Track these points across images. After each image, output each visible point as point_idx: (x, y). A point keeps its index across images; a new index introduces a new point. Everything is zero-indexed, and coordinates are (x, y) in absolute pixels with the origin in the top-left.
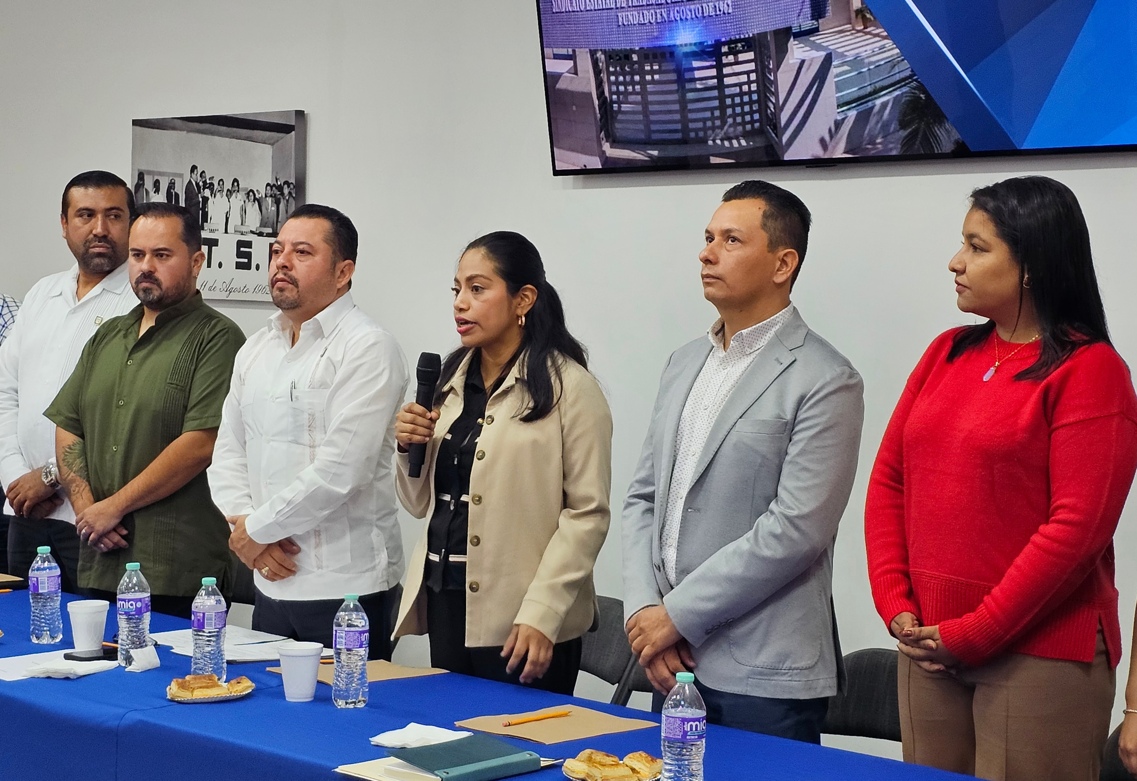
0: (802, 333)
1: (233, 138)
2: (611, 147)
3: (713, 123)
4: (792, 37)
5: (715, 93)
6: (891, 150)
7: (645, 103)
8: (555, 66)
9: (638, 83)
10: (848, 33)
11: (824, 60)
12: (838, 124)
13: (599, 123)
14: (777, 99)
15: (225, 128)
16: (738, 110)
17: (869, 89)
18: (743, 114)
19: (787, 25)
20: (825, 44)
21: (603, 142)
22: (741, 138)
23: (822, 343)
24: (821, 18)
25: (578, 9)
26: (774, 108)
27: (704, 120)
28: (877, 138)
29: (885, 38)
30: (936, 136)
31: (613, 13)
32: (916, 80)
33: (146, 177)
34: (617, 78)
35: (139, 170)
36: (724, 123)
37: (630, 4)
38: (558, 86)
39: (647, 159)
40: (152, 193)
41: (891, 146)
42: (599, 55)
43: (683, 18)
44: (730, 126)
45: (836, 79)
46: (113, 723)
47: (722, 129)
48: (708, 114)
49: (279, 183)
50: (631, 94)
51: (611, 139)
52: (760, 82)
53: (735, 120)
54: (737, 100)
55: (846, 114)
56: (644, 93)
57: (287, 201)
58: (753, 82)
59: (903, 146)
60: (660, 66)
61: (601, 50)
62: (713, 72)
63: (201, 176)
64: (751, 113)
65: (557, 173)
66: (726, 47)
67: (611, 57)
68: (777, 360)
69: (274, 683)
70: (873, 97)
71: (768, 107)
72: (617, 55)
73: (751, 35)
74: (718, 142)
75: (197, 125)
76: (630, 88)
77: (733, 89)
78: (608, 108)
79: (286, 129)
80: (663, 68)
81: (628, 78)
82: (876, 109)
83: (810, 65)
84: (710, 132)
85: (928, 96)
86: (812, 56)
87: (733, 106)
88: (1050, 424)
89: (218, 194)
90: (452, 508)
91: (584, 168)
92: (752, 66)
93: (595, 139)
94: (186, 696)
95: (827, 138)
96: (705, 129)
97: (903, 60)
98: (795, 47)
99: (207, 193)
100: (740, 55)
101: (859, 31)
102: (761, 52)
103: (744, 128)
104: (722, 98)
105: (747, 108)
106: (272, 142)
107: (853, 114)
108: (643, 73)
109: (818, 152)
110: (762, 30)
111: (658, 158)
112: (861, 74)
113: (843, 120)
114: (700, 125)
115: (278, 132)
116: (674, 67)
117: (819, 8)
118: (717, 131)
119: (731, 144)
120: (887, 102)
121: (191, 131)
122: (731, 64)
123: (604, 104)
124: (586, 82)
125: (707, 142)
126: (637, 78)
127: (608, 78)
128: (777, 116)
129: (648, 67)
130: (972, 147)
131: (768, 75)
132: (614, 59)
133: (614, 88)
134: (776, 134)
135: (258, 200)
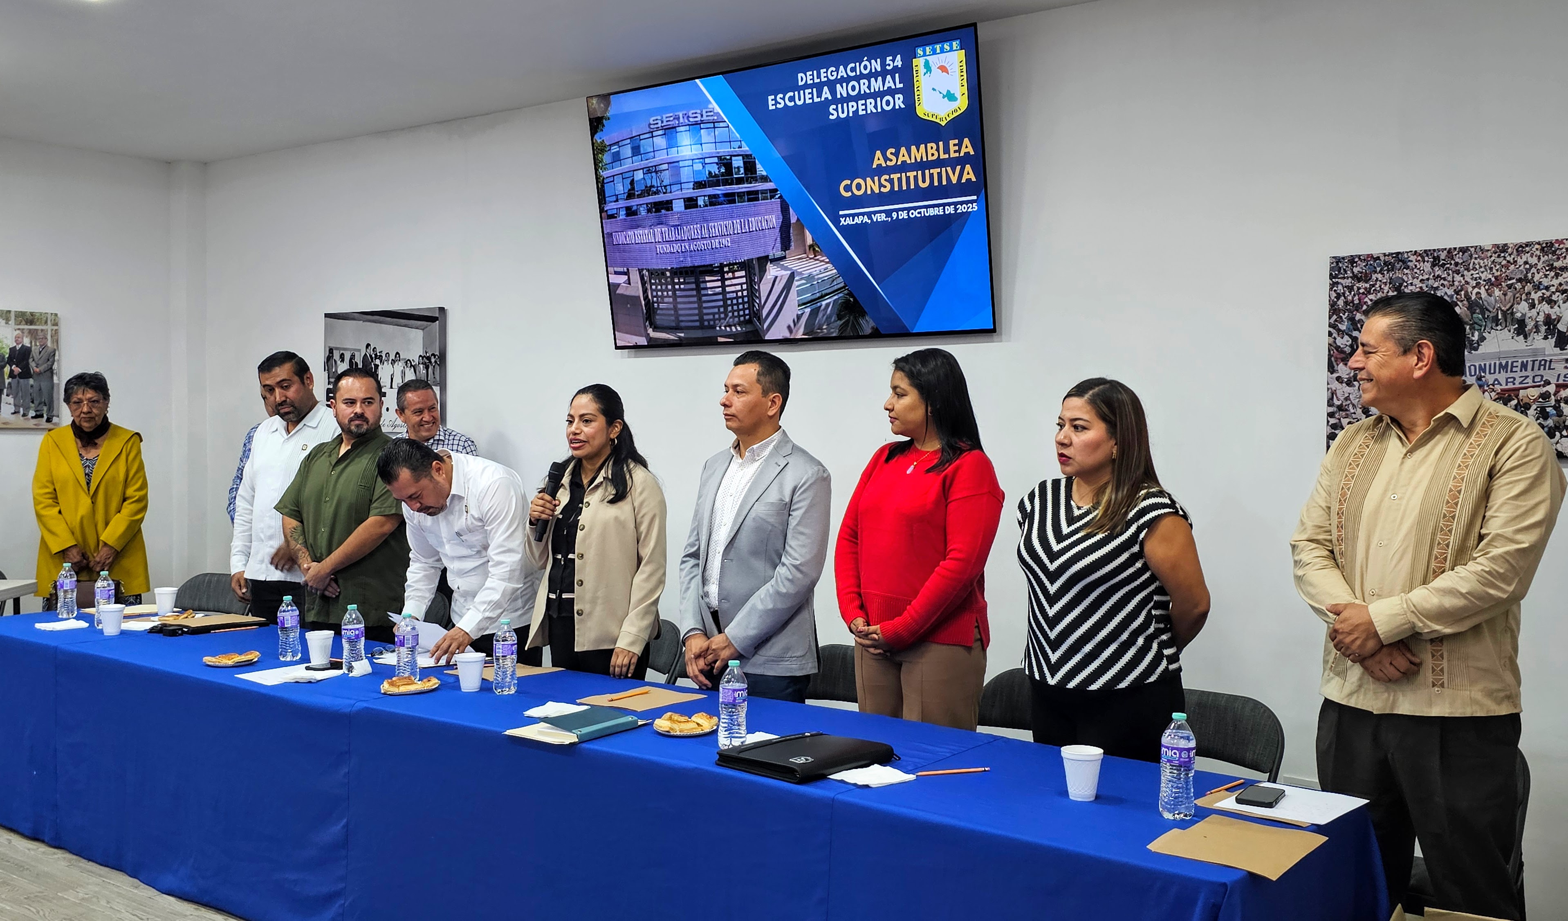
0: (790, 446)
1: (394, 325)
2: (653, 331)
3: (720, 316)
4: (769, 261)
5: (720, 297)
6: (833, 333)
7: (675, 302)
8: (614, 279)
10: (805, 259)
11: (790, 276)
12: (799, 317)
13: (645, 316)
14: (760, 301)
15: (389, 319)
16: (735, 308)
17: (818, 295)
18: (739, 310)
19: (766, 254)
20: (790, 266)
21: (648, 328)
22: (737, 325)
23: (804, 452)
24: (787, 250)
25: (630, 242)
26: (759, 306)
27: (714, 314)
28: (823, 325)
29: (827, 263)
30: (859, 325)
31: (656, 245)
32: (847, 290)
33: (334, 350)
34: (656, 287)
35: (329, 348)
36: (726, 316)
37: (664, 240)
38: (617, 292)
39: (677, 339)
40: (339, 362)
41: (832, 330)
42: (644, 272)
43: (699, 249)
44: (730, 318)
45: (798, 288)
46: (348, 710)
47: (725, 320)
48: (716, 310)
49: (428, 355)
50: (666, 297)
51: (653, 326)
52: (749, 290)
53: (733, 314)
54: (735, 301)
55: (804, 310)
56: (675, 296)
57: (435, 366)
58: (744, 290)
59: (840, 330)
60: (685, 280)
61: (646, 269)
62: (719, 284)
63: (373, 350)
64: (744, 309)
65: (617, 348)
66: (727, 267)
67: (652, 274)
68: (776, 463)
69: (452, 680)
70: (821, 299)
71: (754, 306)
72: (657, 272)
73: (743, 260)
74: (723, 328)
75: (370, 317)
76: (665, 293)
77: (732, 294)
78: (651, 305)
79: (433, 319)
80: (687, 281)
81: (664, 287)
82: (823, 307)
83: (781, 279)
84: (717, 322)
85: (855, 299)
86: (782, 274)
88: (946, 500)
89: (385, 363)
90: (563, 563)
91: (636, 344)
92: (744, 280)
93: (643, 326)
94: (395, 690)
95: (792, 325)
96: (714, 320)
97: (839, 276)
98: (771, 268)
99: (378, 362)
100: (736, 273)
101: (811, 259)
103: (739, 319)
104: (725, 300)
105: (741, 307)
106: (423, 327)
107: (808, 310)
108: (674, 284)
109: (787, 335)
110: (751, 257)
111: (684, 338)
112: (813, 285)
113: (803, 314)
114: (711, 317)
115: (426, 321)
116: (693, 280)
117: (786, 245)
118: (722, 321)
119: (731, 329)
120: (830, 303)
121: (366, 321)
122: (730, 279)
123: (648, 303)
124: (636, 289)
125: (715, 328)
126: (670, 287)
127: (651, 287)
128: (760, 311)
129: (677, 280)
130: (883, 331)
131: (754, 285)
132: (654, 275)
133: (655, 293)
134: (760, 323)
135: (413, 366)
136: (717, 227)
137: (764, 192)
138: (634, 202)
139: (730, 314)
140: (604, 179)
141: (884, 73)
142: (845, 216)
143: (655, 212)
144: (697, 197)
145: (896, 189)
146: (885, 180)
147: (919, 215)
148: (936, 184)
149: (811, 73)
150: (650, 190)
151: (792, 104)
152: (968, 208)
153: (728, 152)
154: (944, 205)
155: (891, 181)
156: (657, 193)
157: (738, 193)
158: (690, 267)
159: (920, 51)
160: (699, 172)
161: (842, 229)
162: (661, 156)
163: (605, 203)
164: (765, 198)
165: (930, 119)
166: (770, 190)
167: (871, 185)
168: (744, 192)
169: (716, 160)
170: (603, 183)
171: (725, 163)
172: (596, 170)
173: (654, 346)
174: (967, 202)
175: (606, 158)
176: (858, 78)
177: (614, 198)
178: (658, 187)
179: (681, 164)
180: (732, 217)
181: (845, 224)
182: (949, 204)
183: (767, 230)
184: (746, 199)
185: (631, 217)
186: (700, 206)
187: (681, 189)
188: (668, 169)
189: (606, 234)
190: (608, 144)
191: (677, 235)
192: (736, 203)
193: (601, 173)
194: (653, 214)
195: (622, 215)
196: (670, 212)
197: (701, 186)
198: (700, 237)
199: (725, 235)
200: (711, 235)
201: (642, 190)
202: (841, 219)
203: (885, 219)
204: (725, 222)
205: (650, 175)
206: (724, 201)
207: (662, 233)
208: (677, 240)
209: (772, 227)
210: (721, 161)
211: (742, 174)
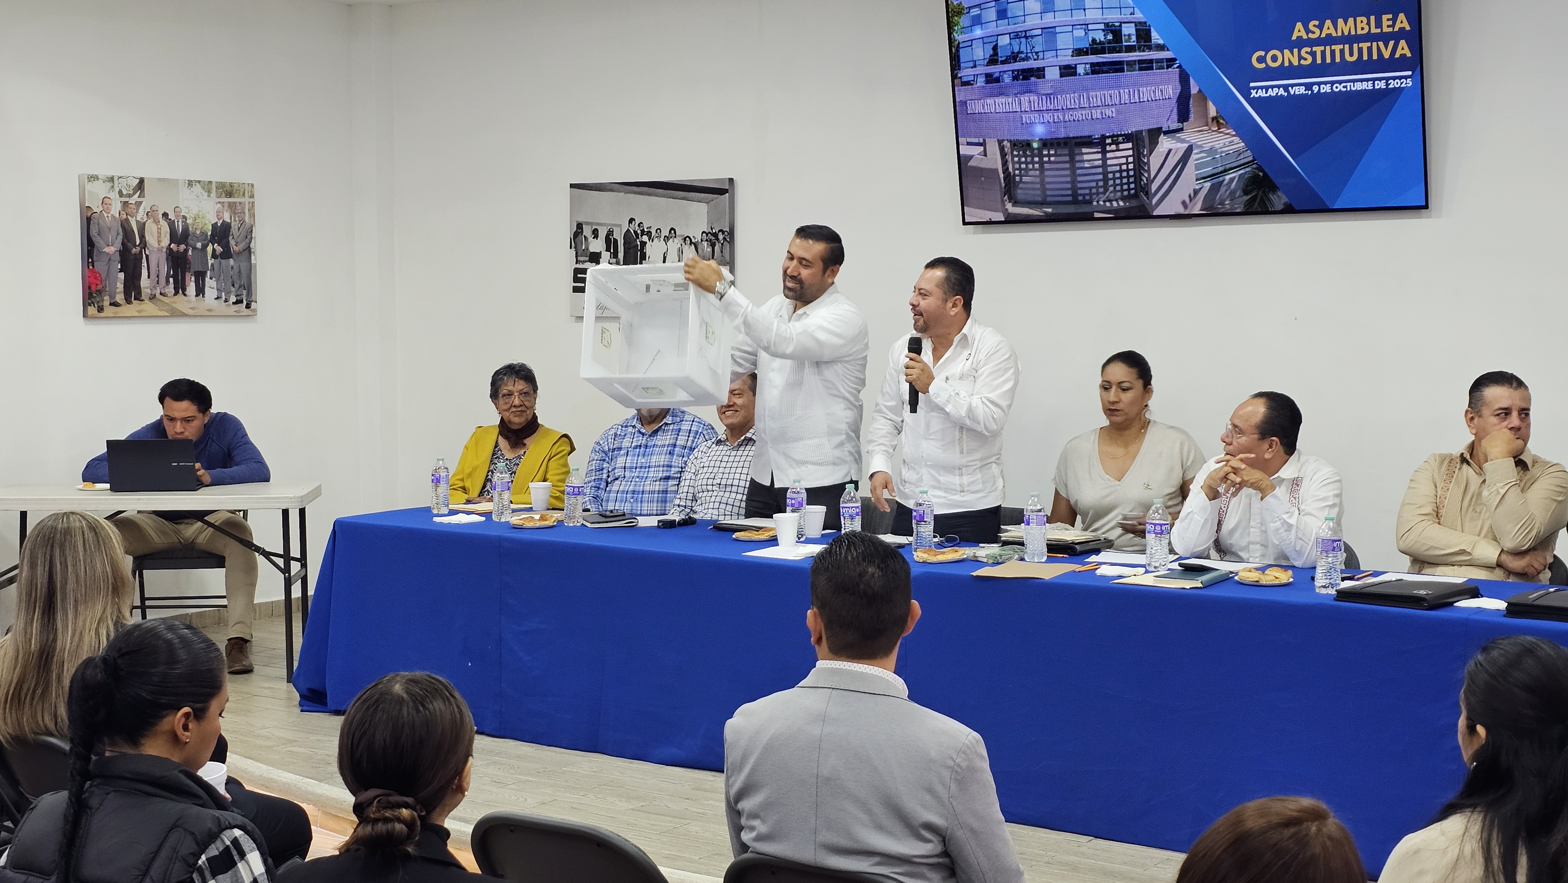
1: (670, 198)
2: (1013, 206)
3: (1098, 191)
4: (1162, 134)
5: (1100, 170)
6: (1236, 208)
7: (1042, 177)
8: (965, 150)
9: (1037, 163)
10: (1207, 132)
11: (1187, 149)
12: (1196, 192)
13: (1004, 190)
14: (1149, 174)
15: (662, 191)
16: (1118, 181)
17: (1221, 169)
18: (1122, 184)
19: (1159, 126)
20: (1187, 139)
21: (1006, 203)
22: (1119, 200)
24: (1185, 122)
25: (989, 111)
26: (1147, 180)
27: (1091, 188)
28: (1225, 200)
29: (1233, 136)
30: (1269, 200)
31: (1018, 115)
32: (1256, 163)
33: (584, 226)
34: (1020, 160)
35: (577, 221)
36: (1106, 190)
37: (1033, 109)
38: (969, 164)
39: (1042, 214)
40: (590, 239)
41: (1236, 206)
42: (1005, 143)
43: (1076, 120)
44: (1111, 193)
45: (1196, 162)
47: (1105, 194)
48: (1094, 184)
49: (714, 231)
50: (1031, 170)
51: (1013, 201)
52: (1136, 163)
53: (1115, 188)
55: (1203, 185)
56: (1042, 169)
57: (722, 244)
58: (1131, 163)
59: (1245, 206)
60: (1056, 152)
61: (1008, 140)
62: (1099, 156)
63: (639, 226)
64: (1129, 183)
65: (965, 224)
66: (1110, 139)
67: (1015, 145)
70: (1224, 174)
71: (1141, 180)
72: (1020, 144)
73: (1130, 132)
74: (1101, 203)
75: (635, 189)
76: (1030, 166)
77: (1115, 167)
78: (1012, 180)
79: (721, 192)
80: (1058, 153)
81: (1029, 159)
82: (1226, 182)
83: (1176, 152)
84: (1094, 196)
85: (1265, 174)
86: (1178, 147)
87: (1114, 179)
89: (656, 240)
91: (988, 220)
92: (1130, 153)
93: (1000, 200)
95: (1188, 201)
96: (1091, 194)
97: (1246, 150)
98: (1164, 141)
99: (645, 238)
100: (1120, 145)
101: (1214, 131)
102: (1137, 144)
103: (1122, 193)
104: (1105, 174)
105: (1125, 181)
106: (707, 201)
107: (1208, 185)
108: (1041, 156)
109: (1181, 210)
110: (1139, 129)
111: (1052, 214)
112: (1215, 159)
113: (1201, 188)
114: (1087, 191)
115: (713, 194)
116: (1067, 152)
117: (1183, 116)
118: (1101, 196)
119: (1112, 204)
120: (1234, 178)
121: (629, 193)
122: (1113, 151)
123: (1009, 177)
124: (994, 161)
125: (1092, 203)
126: (1037, 159)
127: (1013, 159)
128: (1149, 186)
129: (1045, 152)
130: (1297, 207)
131: (1143, 159)
132: (1017, 146)
133: (1017, 166)
134: (1148, 198)
135: (694, 244)
136: (1097, 96)
137: (1159, 61)
138: (995, 69)
139: (1111, 189)
140: (959, 43)
142: (1257, 88)
143: (1022, 80)
144: (1076, 65)
145: (1319, 61)
146: (1307, 52)
147: (1345, 89)
148: (1365, 57)
150: (1017, 56)
152: (1402, 83)
153: (1118, 18)
154: (1374, 80)
155: (1313, 54)
156: (1027, 59)
157: (1127, 62)
158: (1064, 138)
160: (1079, 39)
161: (1253, 102)
162: (1033, 22)
163: (959, 69)
164: (1162, 68)
166: (1166, 59)
167: (1290, 57)
168: (1135, 61)
169: (1102, 26)
170: (958, 48)
171: (1115, 31)
172: (950, 34)
173: (1012, 221)
174: (1400, 78)
175: (964, 21)
177: (971, 64)
178: (1027, 53)
179: (1058, 30)
180: (1119, 87)
181: (1256, 96)
182: (1380, 79)
183: (1161, 101)
184: (1137, 67)
185: (991, 85)
186: (1079, 74)
187: (1057, 56)
188: (1041, 35)
189: (959, 102)
190: (966, 6)
191: (1049, 105)
192: (1124, 72)
193: (957, 37)
194: (1020, 82)
195: (980, 82)
196: (1041, 80)
197: (1082, 54)
198: (1077, 107)
199: (1108, 105)
200: (1091, 105)
201: (1007, 56)
202: (1252, 91)
203: (1304, 92)
204: (1110, 92)
205: (1017, 40)
206: (1110, 69)
207: (1030, 102)
208: (1048, 110)
209: (1167, 97)
210: (1108, 28)
211: (1134, 42)
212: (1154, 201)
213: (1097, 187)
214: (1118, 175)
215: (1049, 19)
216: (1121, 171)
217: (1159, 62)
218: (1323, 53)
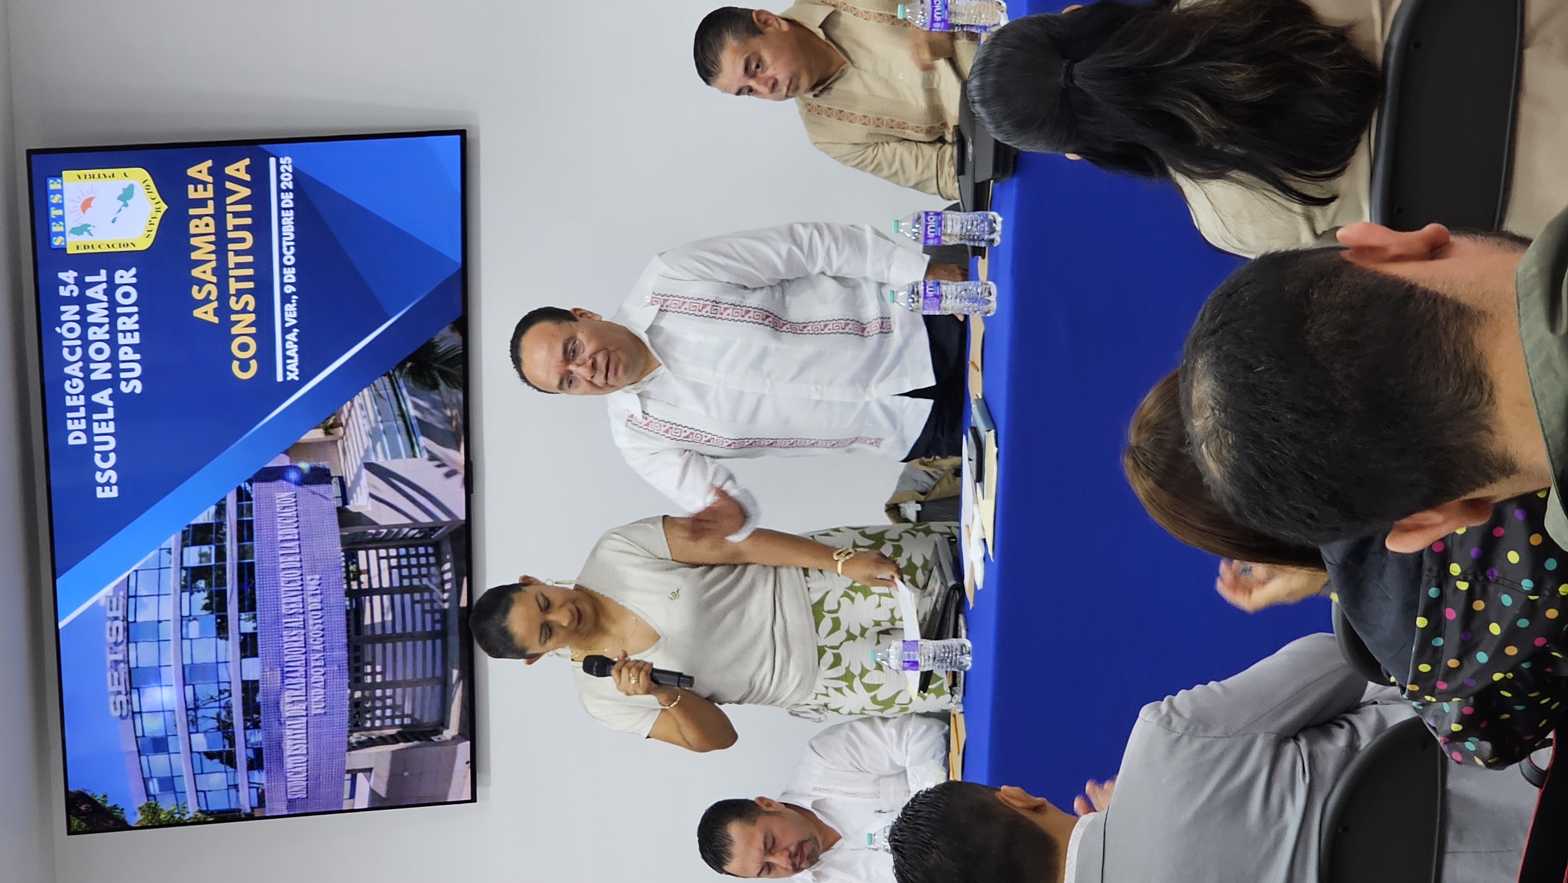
2: (448, 728)
3: (427, 602)
4: (346, 507)
5: (397, 597)
6: (458, 399)
7: (405, 684)
8: (362, 799)
9: (384, 693)
10: (346, 443)
11: (370, 471)
12: (433, 457)
13: (423, 742)
14: (405, 526)
16: (415, 571)
17: (400, 422)
18: (419, 566)
19: (335, 511)
20: (355, 470)
21: (443, 739)
22: (442, 569)
24: (329, 474)
25: (305, 764)
26: (414, 529)
27: (424, 612)
28: (445, 415)
29: (352, 405)
30: (447, 352)
31: (311, 720)
32: (394, 371)
34: (378, 718)
36: (427, 589)
37: (304, 698)
38: (384, 795)
39: (461, 684)
41: (454, 400)
42: (353, 740)
43: (321, 633)
44: (430, 581)
45: (389, 458)
47: (433, 591)
48: (418, 607)
50: (394, 701)
52: (389, 545)
53: (424, 576)
55: (423, 448)
56: (393, 685)
58: (388, 553)
59: (455, 387)
60: (368, 664)
61: (348, 737)
62: (376, 600)
64: (418, 556)
65: (474, 800)
66: (352, 583)
67: (356, 725)
70: (407, 419)
71: (413, 537)
72: (355, 717)
73: (343, 554)
74: (446, 596)
76: (389, 702)
77: (393, 577)
78: (409, 730)
80: (370, 660)
81: (378, 704)
82: (419, 415)
83: (375, 487)
84: (436, 606)
85: (408, 359)
86: (366, 485)
91: (469, 764)
92: (372, 554)
93: (440, 748)
95: (445, 470)
96: (433, 611)
97: (374, 386)
98: (356, 504)
100: (361, 568)
101: (345, 433)
102: (359, 543)
103: (433, 565)
104: (402, 590)
105: (414, 561)
107: (423, 441)
108: (374, 686)
109: (459, 479)
110: (338, 542)
111: (459, 670)
112: (386, 431)
113: (428, 452)
114: (428, 617)
116: (370, 646)
118: (435, 597)
119: (448, 581)
120: (413, 403)
122: (370, 579)
123: (403, 736)
124: (379, 757)
125: (445, 609)
126: (379, 693)
127: (378, 729)
128: (423, 526)
129: (369, 679)
130: (459, 313)
131: (382, 535)
132: (358, 722)
133: (388, 722)
134: (440, 528)
136: (289, 602)
137: (240, 511)
138: (242, 755)
139: (425, 581)
140: (200, 811)
141: (82, 301)
142: (285, 370)
143: (259, 714)
144: (241, 634)
145: (250, 285)
146: (237, 302)
147: (292, 248)
148: (248, 221)
149: (69, 422)
150: (224, 722)
151: (112, 456)
152: (287, 171)
153: (175, 572)
154: (280, 208)
155: (240, 293)
156: (228, 708)
157: (239, 558)
158: (348, 651)
159: (57, 242)
160: (202, 629)
161: (305, 378)
162: (174, 699)
163: (239, 810)
164: (250, 508)
165: (155, 228)
166: (238, 501)
167: (243, 326)
168: (238, 547)
169: (186, 595)
170: (207, 813)
171: (191, 579)
172: (185, 824)
173: (470, 730)
174: (279, 173)
175: (167, 805)
176: (86, 343)
177: (233, 792)
178: (220, 707)
179: (187, 661)
180: (275, 571)
181: (297, 371)
182: (279, 200)
183: (298, 508)
184: (248, 543)
185: (265, 761)
186: (255, 628)
187: (226, 662)
188: (194, 686)
189: (289, 811)
190: (146, 801)
191: (298, 674)
192: (253, 563)
193: (191, 815)
194: (262, 718)
195: (260, 778)
196: (261, 686)
197: (225, 624)
198: (303, 632)
199: (302, 585)
200: (301, 611)
201: (224, 737)
202: (289, 379)
203: (295, 305)
204: (282, 584)
205: (200, 721)
206: (249, 583)
207: (293, 702)
208: (306, 674)
209: (294, 500)
210: (189, 587)
211: (210, 548)
212: (444, 518)
213: (422, 602)
214: (405, 572)
215: (172, 674)
216: (399, 567)
217: (242, 512)
218: (239, 279)
